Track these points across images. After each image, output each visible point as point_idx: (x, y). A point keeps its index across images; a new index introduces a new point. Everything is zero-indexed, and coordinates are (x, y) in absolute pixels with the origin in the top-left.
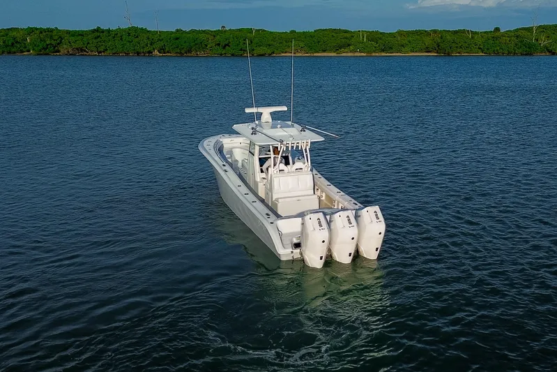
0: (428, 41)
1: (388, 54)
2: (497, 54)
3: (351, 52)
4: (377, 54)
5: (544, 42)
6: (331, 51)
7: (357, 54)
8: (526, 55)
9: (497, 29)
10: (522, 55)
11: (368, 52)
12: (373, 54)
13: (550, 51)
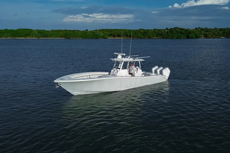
0: (61, 34)
1: (46, 38)
2: (86, 38)
3: (31, 37)
4: (42, 38)
5: (101, 34)
6: (23, 37)
7: (33, 38)
8: (96, 39)
9: (87, 30)
10: (95, 39)
11: (38, 37)
12: (40, 38)
13: (104, 38)
